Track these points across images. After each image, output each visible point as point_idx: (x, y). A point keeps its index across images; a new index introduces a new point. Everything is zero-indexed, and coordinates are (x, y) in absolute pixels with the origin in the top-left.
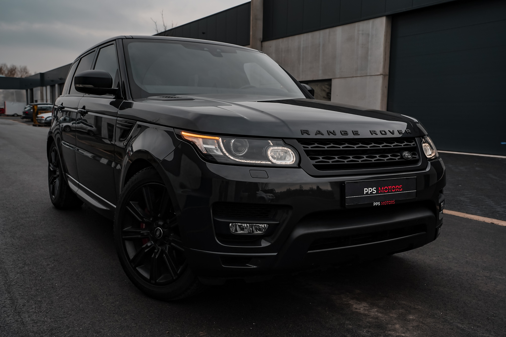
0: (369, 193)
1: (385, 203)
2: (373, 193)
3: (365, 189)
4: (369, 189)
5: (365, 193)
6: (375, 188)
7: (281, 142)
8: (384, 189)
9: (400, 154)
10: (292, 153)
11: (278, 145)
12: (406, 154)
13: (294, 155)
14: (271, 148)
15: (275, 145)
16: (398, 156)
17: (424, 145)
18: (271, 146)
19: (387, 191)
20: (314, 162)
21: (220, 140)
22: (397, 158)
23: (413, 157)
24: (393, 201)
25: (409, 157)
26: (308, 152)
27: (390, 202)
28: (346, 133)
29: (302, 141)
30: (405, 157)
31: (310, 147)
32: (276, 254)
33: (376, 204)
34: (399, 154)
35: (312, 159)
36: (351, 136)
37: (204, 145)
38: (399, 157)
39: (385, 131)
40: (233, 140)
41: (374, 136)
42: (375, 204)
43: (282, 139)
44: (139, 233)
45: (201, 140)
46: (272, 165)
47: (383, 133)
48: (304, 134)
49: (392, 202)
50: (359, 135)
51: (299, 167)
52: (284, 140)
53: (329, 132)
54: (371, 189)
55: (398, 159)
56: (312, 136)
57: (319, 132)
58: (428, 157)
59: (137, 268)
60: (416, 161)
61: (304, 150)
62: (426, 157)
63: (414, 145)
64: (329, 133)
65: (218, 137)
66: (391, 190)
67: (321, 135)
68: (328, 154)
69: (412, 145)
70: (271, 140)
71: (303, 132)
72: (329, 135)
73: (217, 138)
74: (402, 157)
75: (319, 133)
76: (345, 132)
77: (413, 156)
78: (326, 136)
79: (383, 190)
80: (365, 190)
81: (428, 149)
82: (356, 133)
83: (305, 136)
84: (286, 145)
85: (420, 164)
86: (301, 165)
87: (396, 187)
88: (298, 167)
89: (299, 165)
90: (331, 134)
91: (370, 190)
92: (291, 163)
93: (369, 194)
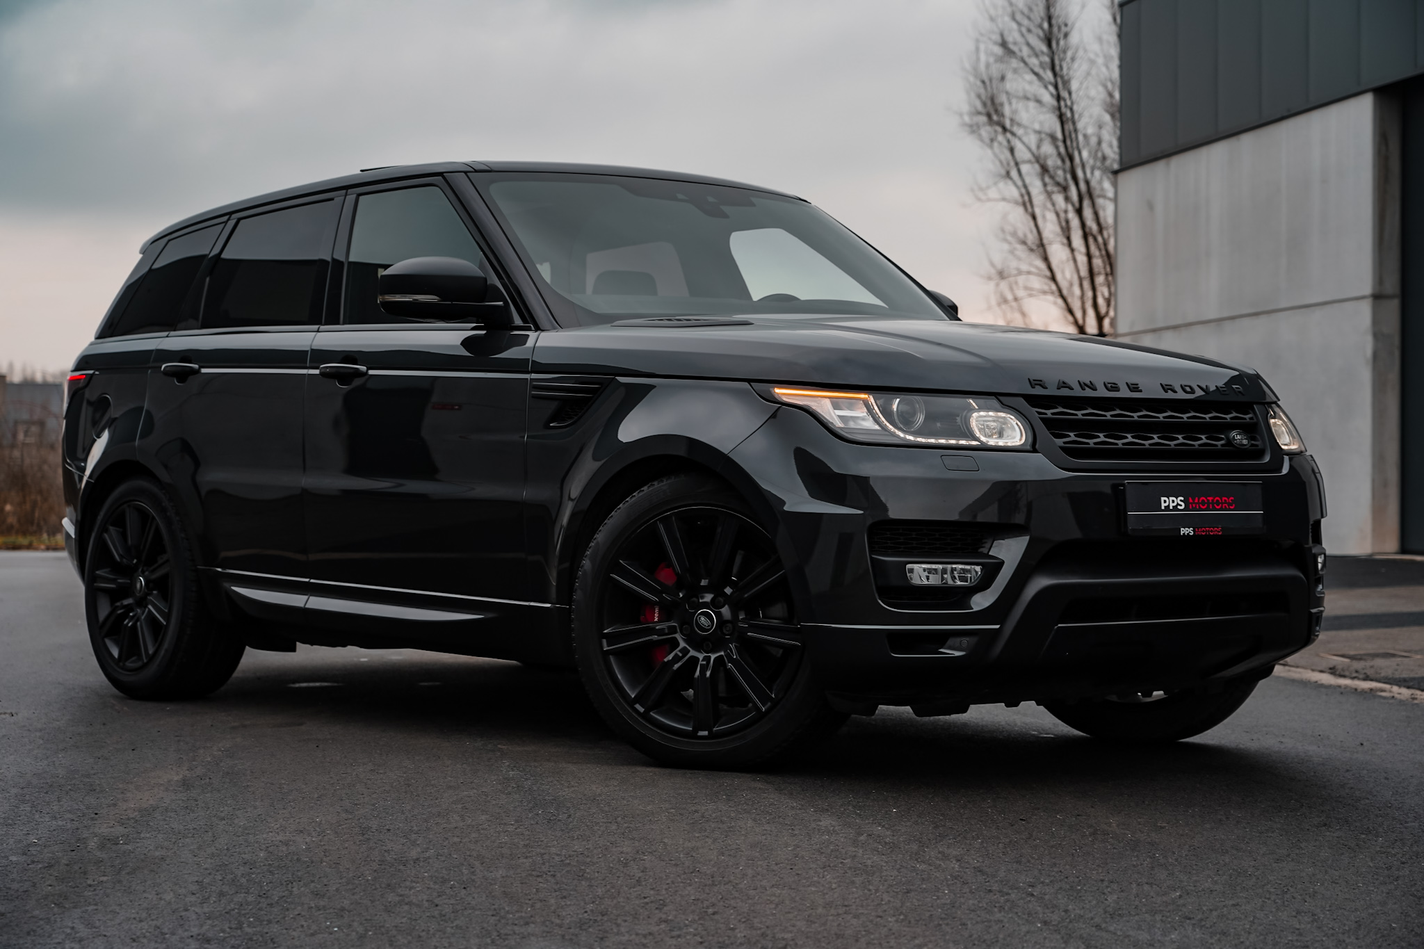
1: (1203, 531)
3: (1163, 499)
4: (1171, 498)
5: (1163, 508)
7: (994, 402)
8: (1199, 501)
9: (1225, 436)
10: (1017, 424)
11: (988, 409)
12: (1238, 437)
13: (1022, 427)
14: (975, 415)
15: (981, 409)
16: (1222, 439)
17: (1272, 421)
18: (974, 410)
19: (1205, 507)
20: (1060, 442)
21: (871, 400)
22: (1219, 443)
23: (1252, 445)
24: (1218, 528)
25: (1245, 442)
26: (1046, 422)
27: (1212, 531)
28: (1115, 388)
29: (1033, 400)
30: (1235, 442)
31: (1050, 413)
32: (998, 627)
33: (1186, 533)
34: (1223, 436)
35: (1057, 435)
36: (1124, 393)
37: (835, 411)
38: (1223, 442)
39: (1190, 387)
40: (898, 400)
41: (1170, 395)
42: (1184, 531)
43: (996, 395)
44: (652, 631)
45: (828, 401)
46: (982, 446)
47: (1188, 389)
48: (1037, 387)
49: (1217, 531)
50: (1141, 391)
51: (1034, 451)
52: (1001, 398)
53: (1082, 383)
54: (1174, 499)
55: (1222, 445)
56: (1052, 391)
57: (1064, 383)
58: (1283, 447)
59: (651, 713)
60: (1260, 454)
61: (1040, 418)
62: (1280, 447)
63: (1251, 418)
64: (1083, 386)
65: (865, 393)
66: (1213, 506)
68: (1086, 428)
69: (1248, 420)
70: (972, 398)
71: (1034, 383)
72: (1083, 389)
73: (863, 396)
74: (1230, 442)
75: (1064, 385)
76: (1113, 385)
77: (1253, 442)
78: (1078, 392)
79: (1196, 503)
80: (1162, 502)
81: (1283, 432)
82: (1134, 388)
83: (1038, 391)
84: (1005, 407)
85: (1267, 459)
86: (1037, 447)
87: (1222, 500)
88: (1032, 450)
89: (1034, 446)
90: (1087, 388)
91: (1173, 501)
92: (1018, 444)
93: (1171, 510)
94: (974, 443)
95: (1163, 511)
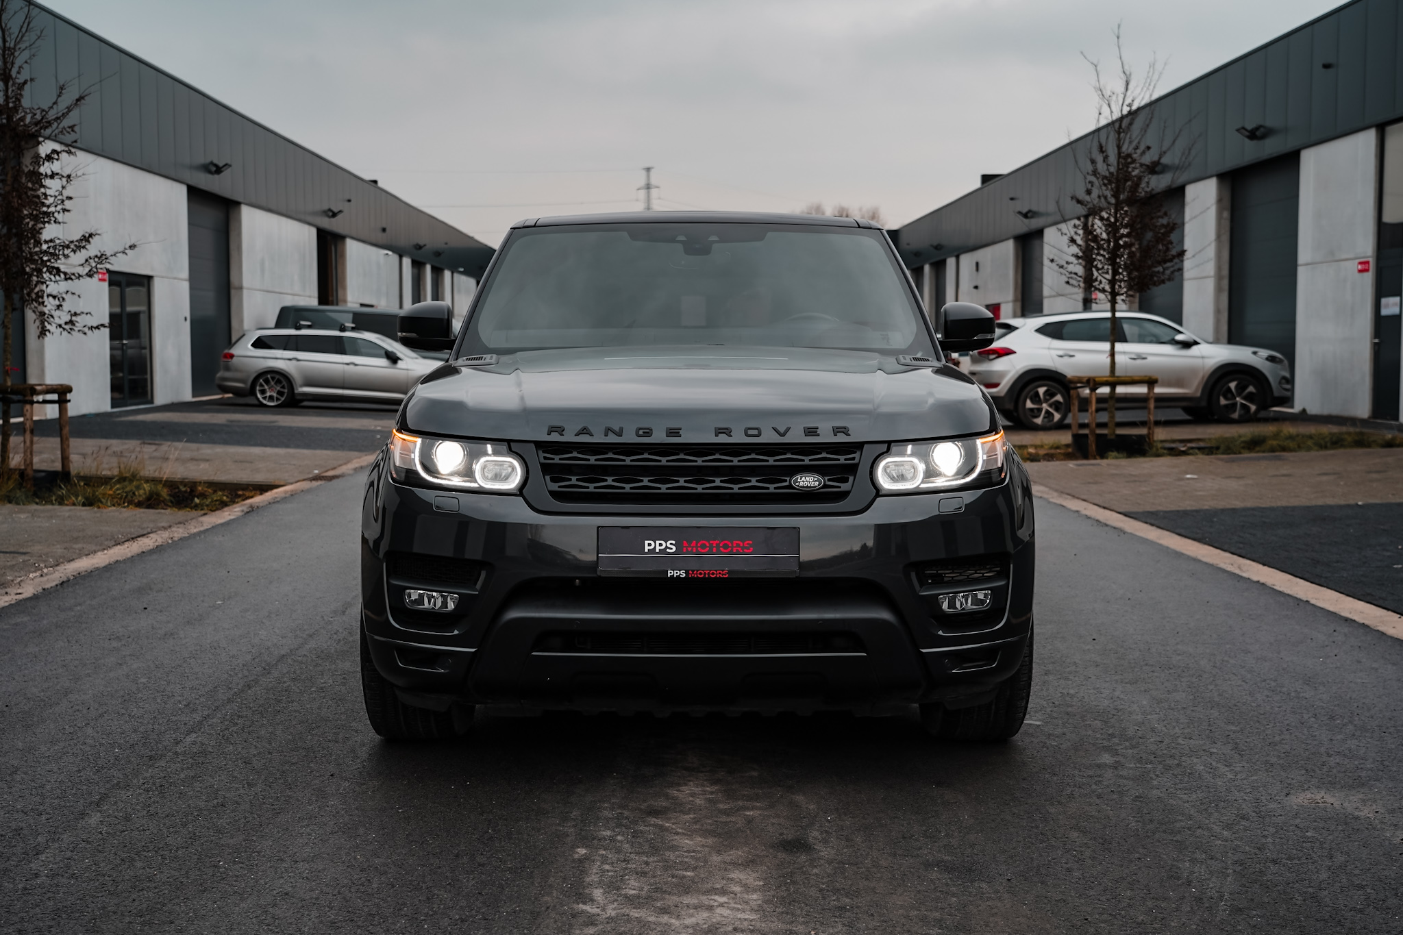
0: (657, 551)
1: (701, 574)
2: (668, 550)
3: (647, 542)
4: (658, 542)
5: (646, 551)
6: (674, 542)
7: (504, 448)
8: (696, 544)
10: (517, 468)
11: (500, 454)
12: (803, 479)
13: (521, 473)
14: (485, 458)
15: (495, 453)
16: (779, 482)
17: (886, 460)
18: (486, 454)
19: (705, 550)
20: (555, 487)
21: (419, 442)
22: (773, 486)
23: (826, 487)
24: (724, 570)
25: (814, 484)
26: (546, 469)
27: (713, 574)
28: (649, 433)
29: (543, 446)
30: (797, 484)
31: (557, 459)
33: (676, 574)
35: (553, 480)
36: (657, 438)
38: (777, 485)
39: (759, 430)
40: (438, 444)
41: (722, 439)
42: (673, 573)
43: (507, 441)
46: (477, 488)
47: (753, 432)
48: (553, 433)
49: (721, 574)
50: (681, 435)
51: (520, 495)
52: (512, 444)
54: (662, 542)
55: (775, 488)
56: (570, 437)
57: (585, 429)
58: (884, 487)
61: (541, 463)
62: (878, 486)
63: (849, 459)
64: (607, 431)
65: (417, 436)
66: (718, 550)
67: (588, 435)
68: (593, 472)
69: (842, 461)
70: (490, 444)
71: (552, 430)
72: (607, 435)
73: (415, 439)
74: (791, 485)
75: (584, 431)
76: (646, 431)
77: (829, 483)
78: (598, 438)
79: (692, 547)
80: (647, 545)
82: (673, 433)
83: (555, 437)
84: (512, 452)
86: (525, 491)
88: (518, 493)
89: (521, 491)
90: (611, 434)
91: (661, 545)
92: (512, 487)
93: (658, 553)
94: (475, 485)
95: (646, 553)
